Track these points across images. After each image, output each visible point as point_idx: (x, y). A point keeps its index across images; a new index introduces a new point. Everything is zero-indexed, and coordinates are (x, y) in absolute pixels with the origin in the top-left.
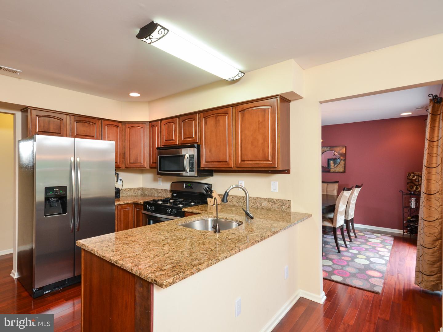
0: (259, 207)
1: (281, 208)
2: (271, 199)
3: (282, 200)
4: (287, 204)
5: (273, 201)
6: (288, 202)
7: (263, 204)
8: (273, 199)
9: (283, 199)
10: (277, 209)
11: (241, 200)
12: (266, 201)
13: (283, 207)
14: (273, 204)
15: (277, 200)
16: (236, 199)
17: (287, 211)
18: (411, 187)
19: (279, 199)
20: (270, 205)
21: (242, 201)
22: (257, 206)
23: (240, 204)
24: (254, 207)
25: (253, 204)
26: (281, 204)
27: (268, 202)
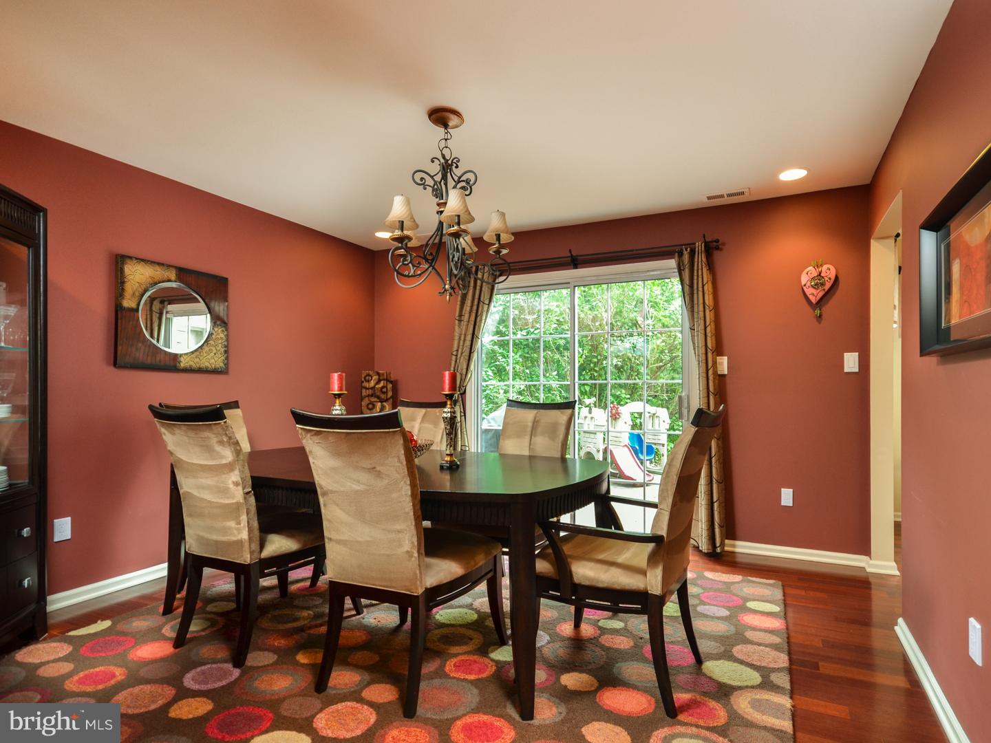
18: (370, 406)
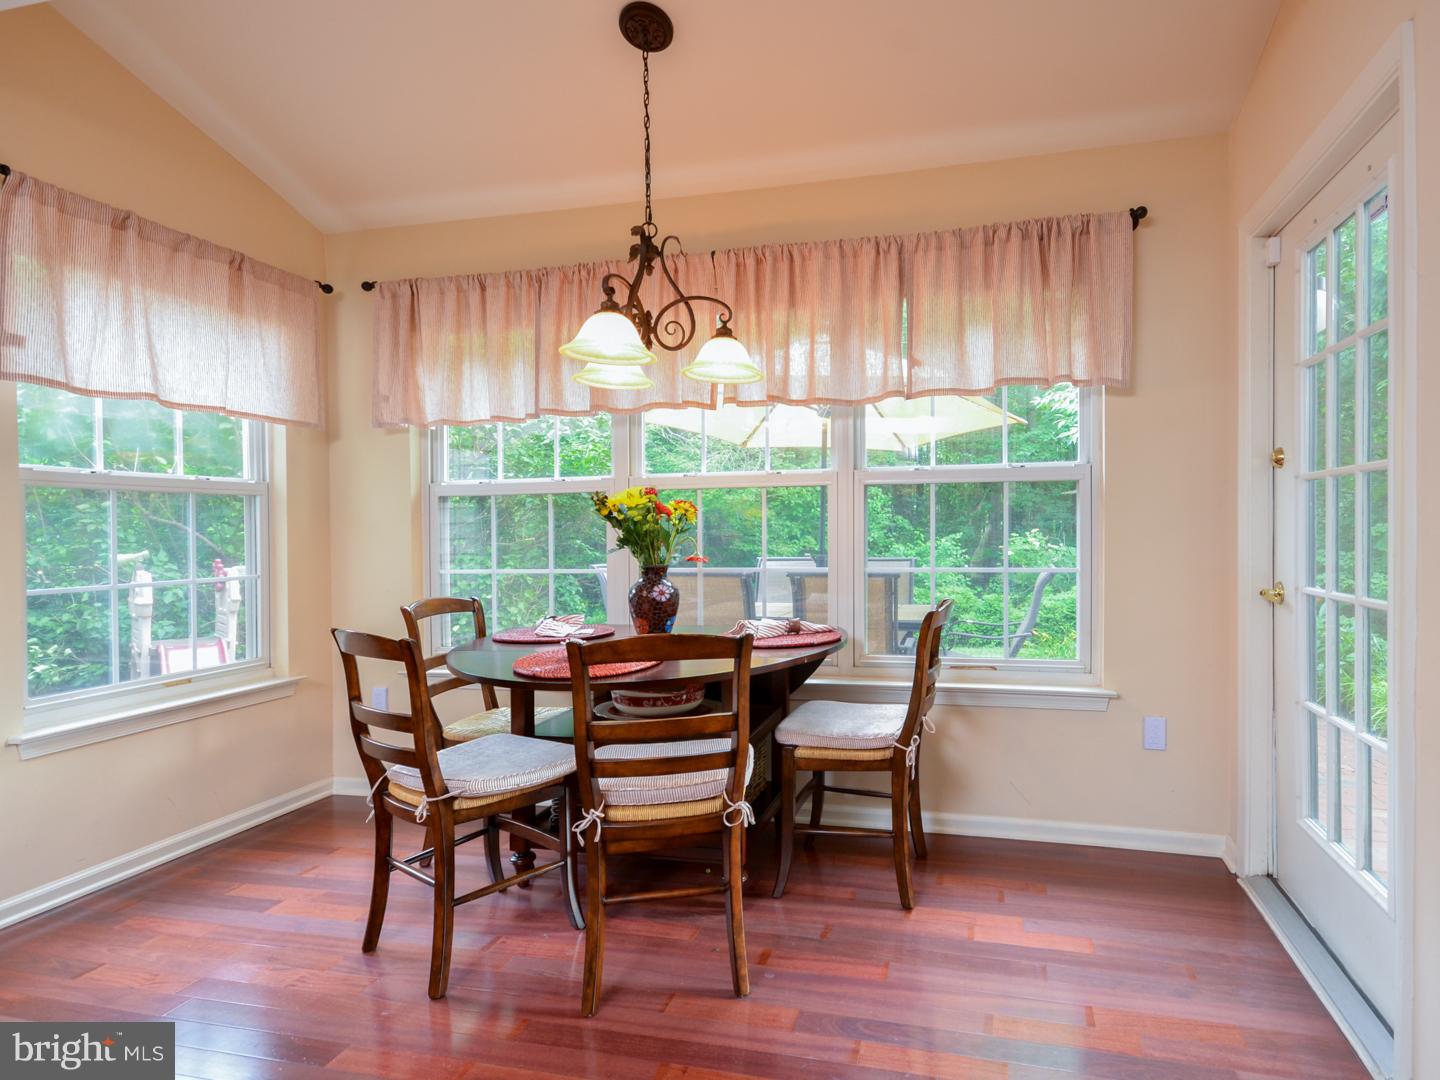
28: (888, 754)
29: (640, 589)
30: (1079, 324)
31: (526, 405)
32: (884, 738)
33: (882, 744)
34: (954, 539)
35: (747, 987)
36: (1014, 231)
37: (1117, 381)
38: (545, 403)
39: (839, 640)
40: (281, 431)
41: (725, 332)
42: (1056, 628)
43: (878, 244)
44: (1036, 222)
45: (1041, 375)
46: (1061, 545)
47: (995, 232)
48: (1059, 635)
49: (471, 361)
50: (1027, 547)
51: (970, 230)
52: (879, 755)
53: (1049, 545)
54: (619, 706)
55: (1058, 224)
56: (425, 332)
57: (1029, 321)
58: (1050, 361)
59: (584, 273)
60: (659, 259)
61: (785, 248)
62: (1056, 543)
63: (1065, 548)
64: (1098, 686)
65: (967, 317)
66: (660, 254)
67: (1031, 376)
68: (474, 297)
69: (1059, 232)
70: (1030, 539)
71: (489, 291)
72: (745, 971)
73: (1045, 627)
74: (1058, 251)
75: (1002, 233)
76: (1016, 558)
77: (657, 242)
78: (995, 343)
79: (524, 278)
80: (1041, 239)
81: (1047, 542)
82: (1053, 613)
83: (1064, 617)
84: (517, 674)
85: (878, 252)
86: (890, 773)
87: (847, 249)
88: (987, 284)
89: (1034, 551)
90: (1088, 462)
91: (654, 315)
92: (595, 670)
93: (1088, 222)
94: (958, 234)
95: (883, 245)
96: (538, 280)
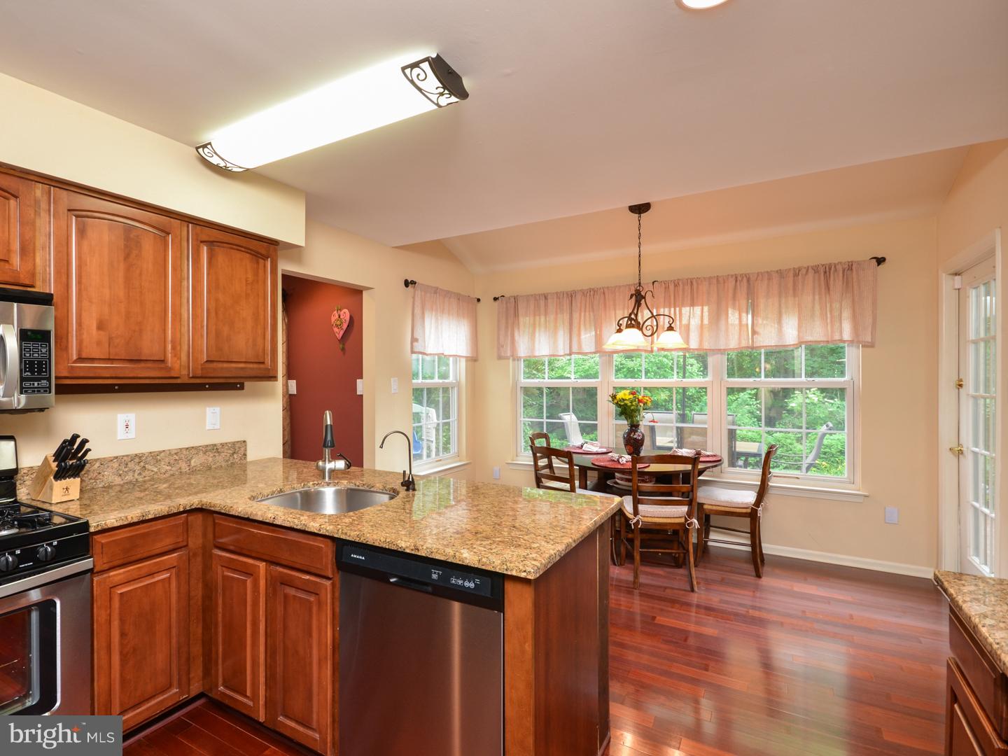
0: (184, 470)
1: (231, 458)
2: (210, 445)
3: (234, 443)
4: (242, 449)
5: (214, 449)
6: (243, 444)
7: (192, 461)
8: (215, 445)
9: (233, 441)
10: (224, 464)
11: (131, 465)
12: (201, 453)
13: (235, 456)
14: (216, 454)
15: (222, 445)
16: (116, 465)
17: (242, 462)
19: (226, 443)
20: (211, 459)
21: (137, 468)
22: (180, 468)
23: (129, 477)
24: (172, 472)
25: (168, 468)
26: (231, 452)
27: (205, 453)
28: (749, 511)
29: (629, 434)
30: (846, 314)
31: (564, 350)
32: (747, 504)
33: (745, 506)
34: (750, 394)
35: (696, 589)
36: (810, 270)
37: (868, 342)
38: (575, 349)
39: (720, 460)
40: (463, 360)
41: (670, 328)
42: (832, 459)
43: (736, 278)
44: (823, 265)
45: (825, 339)
46: (836, 400)
47: (799, 271)
48: (835, 465)
49: (539, 330)
50: (808, 401)
51: (786, 270)
52: (744, 511)
53: (826, 400)
54: (618, 481)
55: (835, 267)
56: (521, 319)
57: (817, 312)
58: (830, 331)
59: (592, 293)
60: (643, 300)
61: (689, 281)
62: (832, 399)
63: (839, 403)
64: (859, 490)
65: (783, 311)
66: (644, 298)
67: (819, 340)
68: (542, 302)
69: (836, 270)
70: (810, 396)
71: (549, 301)
72: (695, 583)
73: (823, 458)
74: (834, 280)
75: (804, 271)
76: (799, 408)
77: (643, 293)
78: (799, 324)
79: (565, 295)
80: (825, 272)
81: (824, 397)
82: (830, 449)
83: (839, 452)
84: (593, 464)
85: (736, 281)
86: (749, 519)
87: (721, 279)
88: (795, 295)
89: (814, 404)
90: (852, 379)
91: (642, 323)
92: (639, 466)
93: (852, 265)
94: (780, 272)
95: (739, 278)
96: (571, 296)
